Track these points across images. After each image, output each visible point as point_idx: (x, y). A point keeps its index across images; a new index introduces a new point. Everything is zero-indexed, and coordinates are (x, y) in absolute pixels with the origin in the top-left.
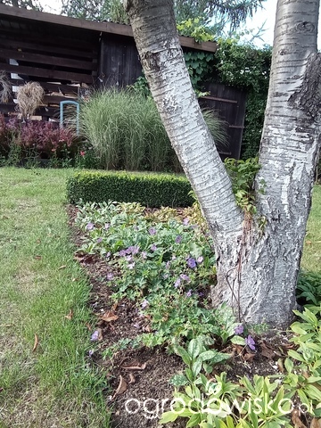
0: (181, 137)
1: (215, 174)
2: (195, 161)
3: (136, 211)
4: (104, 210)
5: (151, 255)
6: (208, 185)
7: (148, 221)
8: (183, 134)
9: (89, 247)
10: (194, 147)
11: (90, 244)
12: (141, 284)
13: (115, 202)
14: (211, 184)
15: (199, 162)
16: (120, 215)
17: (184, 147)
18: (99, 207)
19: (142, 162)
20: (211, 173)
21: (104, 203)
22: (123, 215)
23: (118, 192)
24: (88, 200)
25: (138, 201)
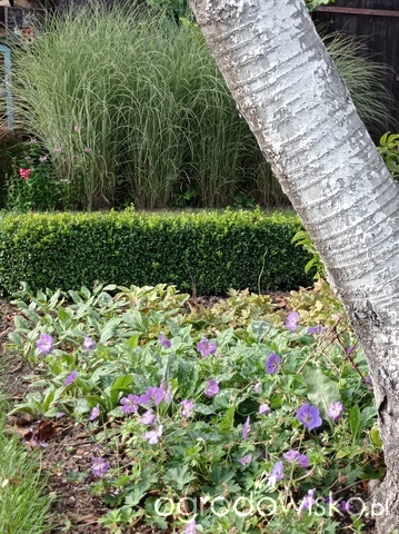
0: (259, 85)
1: (357, 176)
2: (302, 145)
3: (165, 304)
4: (83, 309)
5: (205, 410)
6: (339, 207)
7: (198, 327)
8: (265, 76)
9: (45, 399)
10: (297, 108)
11: (47, 393)
12: (181, 482)
13: (112, 287)
14: (347, 203)
15: (313, 145)
16: (124, 317)
17: (271, 110)
18: (70, 301)
19: (175, 186)
20: (346, 174)
21: (84, 290)
22: (133, 316)
23: (117, 261)
24: (43, 286)
25: (169, 281)
